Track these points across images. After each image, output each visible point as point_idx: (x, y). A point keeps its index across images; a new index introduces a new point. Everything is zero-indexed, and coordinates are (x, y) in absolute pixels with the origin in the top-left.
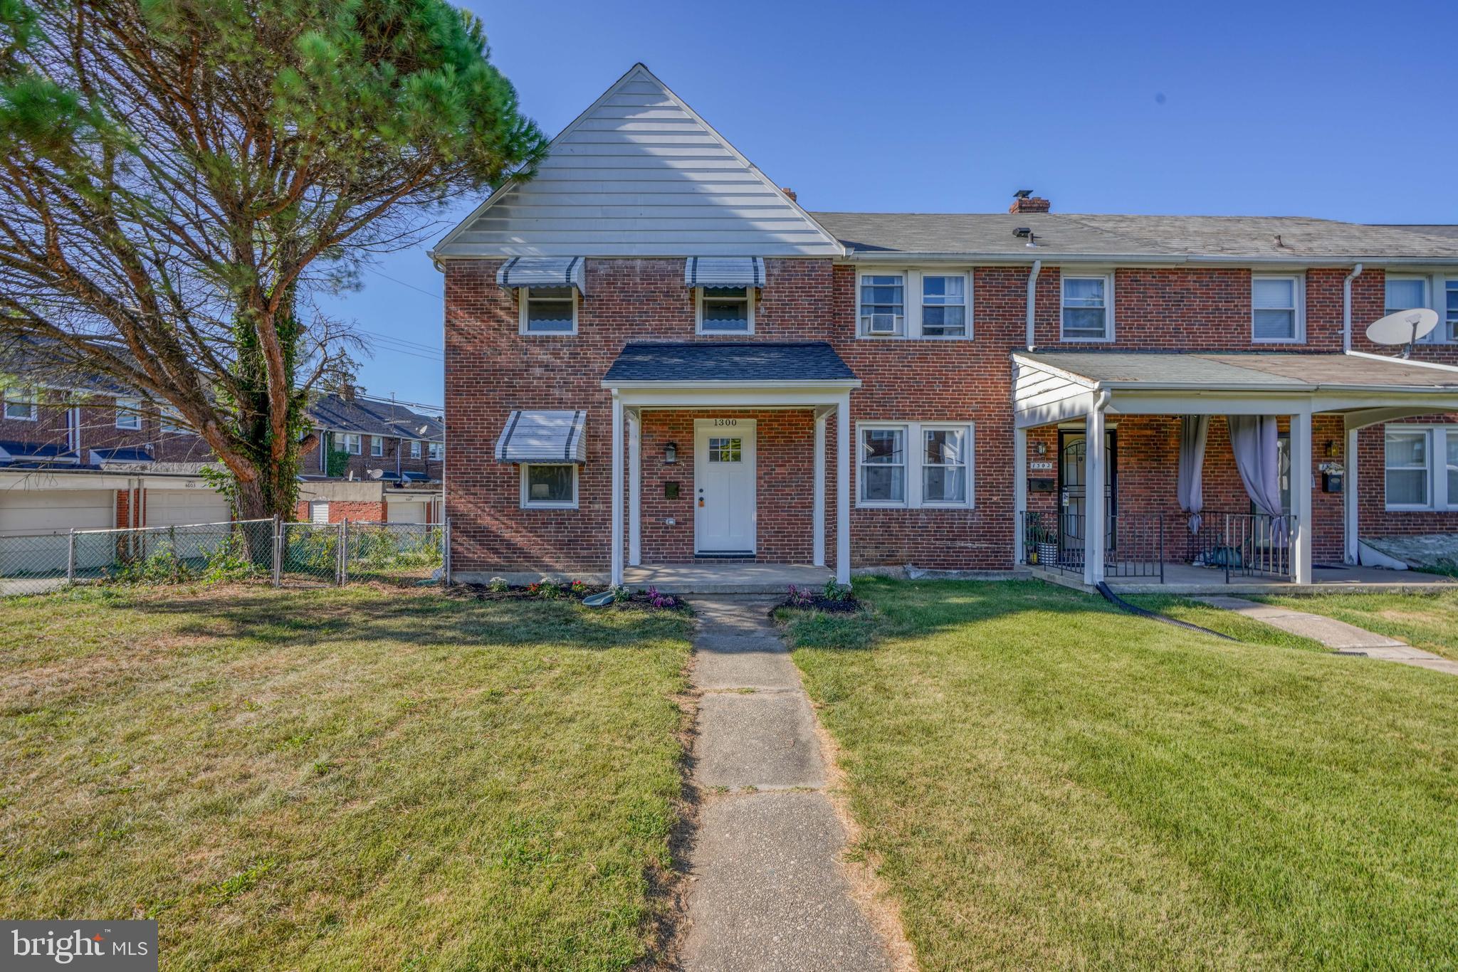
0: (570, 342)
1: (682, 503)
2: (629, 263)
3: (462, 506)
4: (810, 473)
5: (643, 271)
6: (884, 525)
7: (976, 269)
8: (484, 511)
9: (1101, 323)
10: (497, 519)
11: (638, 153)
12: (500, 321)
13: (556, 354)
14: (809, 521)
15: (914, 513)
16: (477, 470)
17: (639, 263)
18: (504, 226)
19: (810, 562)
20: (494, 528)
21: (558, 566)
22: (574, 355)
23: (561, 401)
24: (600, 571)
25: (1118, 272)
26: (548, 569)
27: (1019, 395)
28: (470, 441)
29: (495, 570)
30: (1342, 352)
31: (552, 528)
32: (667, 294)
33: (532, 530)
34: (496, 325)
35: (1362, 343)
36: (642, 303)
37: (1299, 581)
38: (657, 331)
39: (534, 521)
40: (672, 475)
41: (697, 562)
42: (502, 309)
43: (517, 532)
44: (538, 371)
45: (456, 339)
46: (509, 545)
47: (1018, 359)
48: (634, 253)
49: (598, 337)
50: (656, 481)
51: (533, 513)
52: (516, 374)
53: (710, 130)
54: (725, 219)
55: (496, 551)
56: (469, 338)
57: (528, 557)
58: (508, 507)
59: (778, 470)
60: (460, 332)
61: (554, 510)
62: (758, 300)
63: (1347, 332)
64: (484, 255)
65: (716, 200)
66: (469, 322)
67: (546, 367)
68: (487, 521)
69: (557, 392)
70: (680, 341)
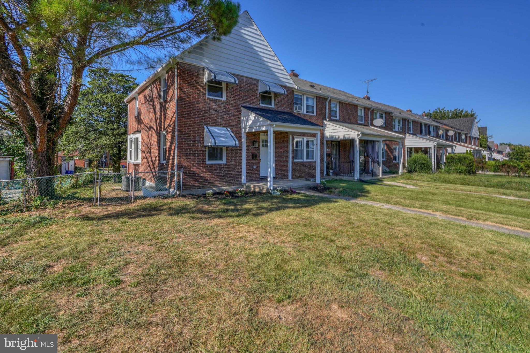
0: (223, 102)
1: (257, 161)
2: (242, 78)
3: (185, 163)
4: (287, 151)
5: (246, 82)
6: (300, 166)
7: (317, 97)
8: (193, 165)
9: (336, 114)
10: (198, 168)
11: (245, 41)
12: (200, 91)
13: (219, 107)
14: (287, 166)
15: (306, 163)
16: (191, 149)
17: (245, 78)
18: (202, 54)
19: (288, 178)
20: (197, 172)
21: (220, 185)
22: (225, 107)
23: (221, 124)
24: (233, 185)
25: (340, 102)
26: (216, 186)
27: (325, 132)
28: (188, 137)
29: (198, 188)
30: (369, 126)
31: (218, 171)
32: (253, 91)
33: (211, 172)
34: (198, 92)
35: (372, 125)
36: (245, 92)
37: (381, 176)
38: (250, 103)
39: (212, 168)
40: (254, 152)
41: (261, 180)
42: (200, 86)
43: (206, 173)
44: (213, 112)
45: (183, 96)
46: (203, 179)
47: (325, 122)
48: (244, 75)
49: (233, 102)
50: (250, 154)
51: (211, 165)
52: (206, 112)
53: (265, 40)
54: (268, 70)
55: (198, 181)
56: (188, 95)
57: (209, 182)
58: (202, 163)
59: (281, 150)
60: (184, 92)
61: (219, 164)
62: (275, 97)
63: (370, 122)
64: (195, 64)
65: (267, 63)
66: (187, 89)
67: (216, 110)
68: (195, 169)
69: (219, 120)
70: (256, 107)
